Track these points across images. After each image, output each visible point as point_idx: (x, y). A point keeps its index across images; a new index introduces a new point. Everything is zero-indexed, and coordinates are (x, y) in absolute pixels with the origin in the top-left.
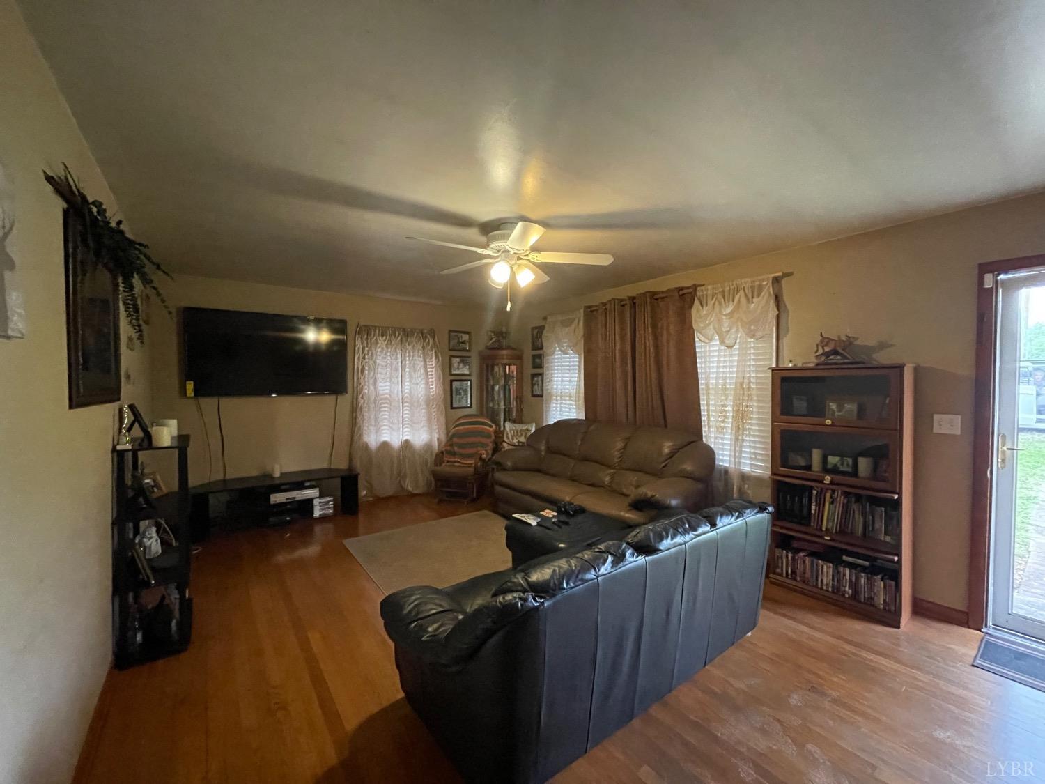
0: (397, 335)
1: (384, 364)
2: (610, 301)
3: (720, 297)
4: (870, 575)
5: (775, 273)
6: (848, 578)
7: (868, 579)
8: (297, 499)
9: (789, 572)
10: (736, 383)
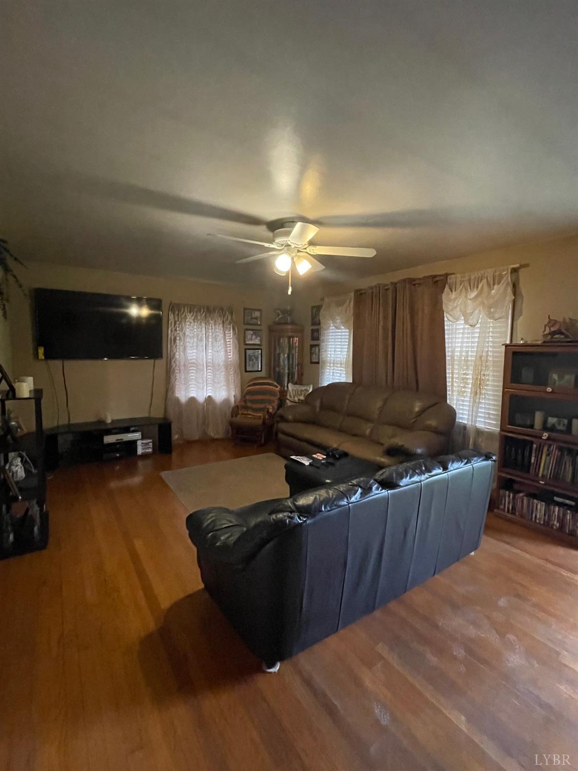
0: (202, 313)
1: (191, 335)
2: (376, 286)
3: (466, 284)
4: (574, 513)
5: (514, 264)
6: (556, 513)
7: (572, 516)
8: (124, 440)
9: (510, 508)
10: (476, 356)
